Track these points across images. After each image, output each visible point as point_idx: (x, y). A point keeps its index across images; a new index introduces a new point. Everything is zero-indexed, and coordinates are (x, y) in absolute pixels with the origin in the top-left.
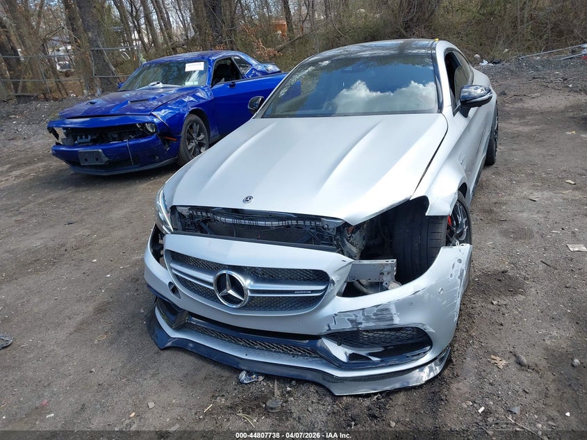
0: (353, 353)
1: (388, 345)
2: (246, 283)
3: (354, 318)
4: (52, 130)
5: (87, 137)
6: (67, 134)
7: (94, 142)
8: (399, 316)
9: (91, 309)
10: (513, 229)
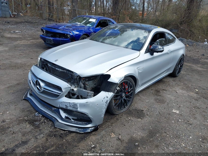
0: (67, 117)
1: (79, 117)
2: (42, 84)
3: (66, 105)
4: (42, 30)
5: (50, 34)
6: (46, 32)
7: (52, 37)
8: (80, 108)
9: (16, 83)
10: (160, 99)
